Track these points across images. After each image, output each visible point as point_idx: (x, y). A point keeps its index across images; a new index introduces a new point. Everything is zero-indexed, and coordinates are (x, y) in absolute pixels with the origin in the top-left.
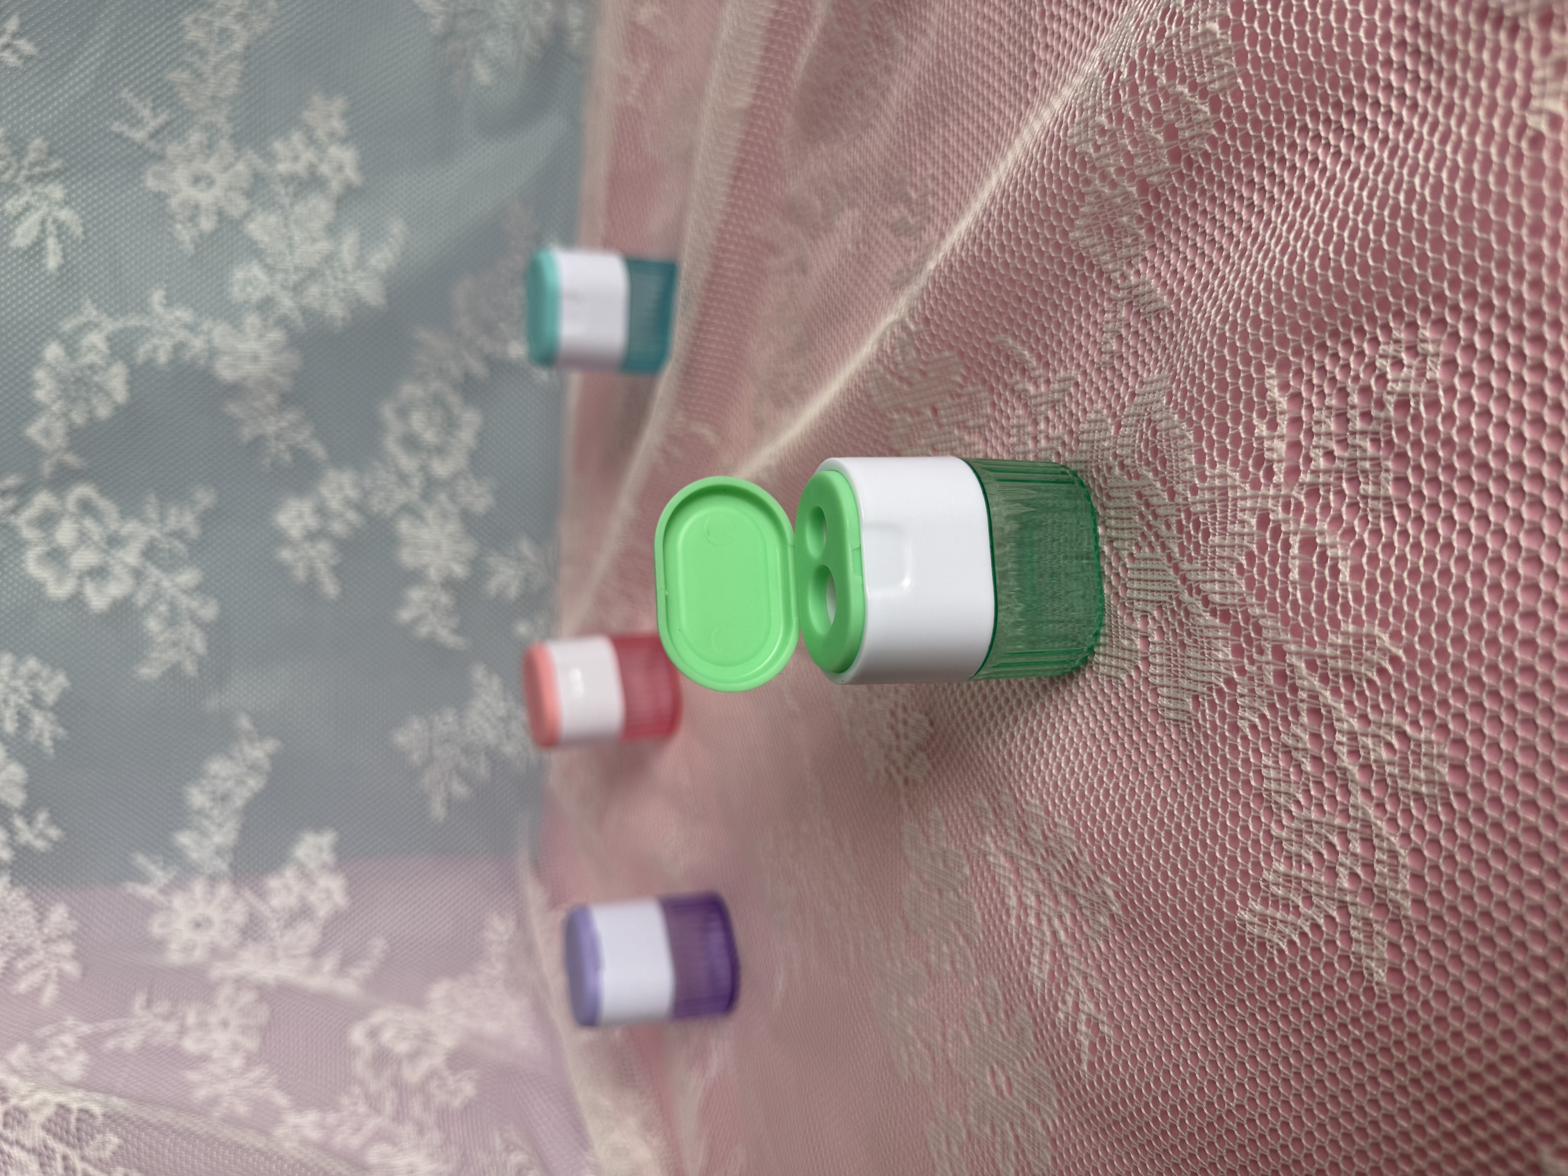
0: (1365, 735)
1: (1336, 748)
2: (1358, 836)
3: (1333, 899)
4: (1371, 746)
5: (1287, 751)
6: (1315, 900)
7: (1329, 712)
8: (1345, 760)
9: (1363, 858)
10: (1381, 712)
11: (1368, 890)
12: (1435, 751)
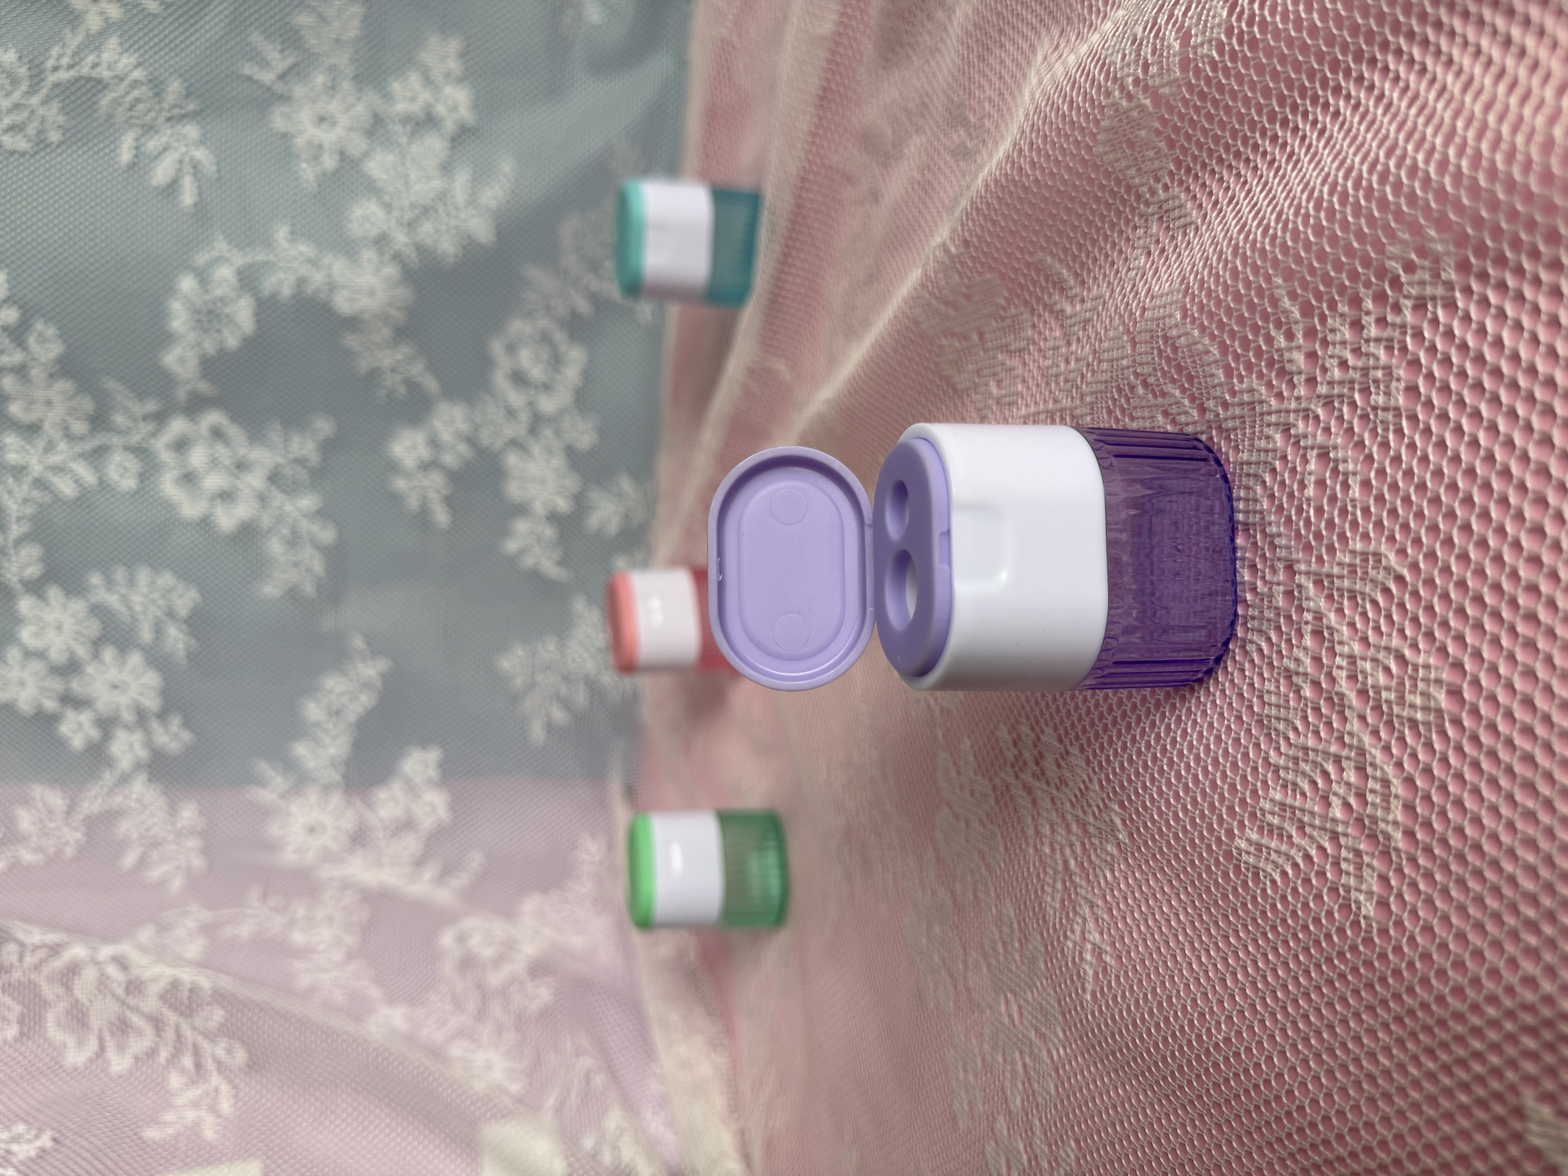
0: (1364, 659)
1: (1335, 672)
2: (1352, 764)
3: (1325, 830)
4: (1369, 670)
5: (1289, 675)
6: (1308, 830)
7: (1332, 634)
8: (1344, 685)
9: (1357, 788)
10: (1381, 634)
11: (1360, 821)
12: (1433, 676)
